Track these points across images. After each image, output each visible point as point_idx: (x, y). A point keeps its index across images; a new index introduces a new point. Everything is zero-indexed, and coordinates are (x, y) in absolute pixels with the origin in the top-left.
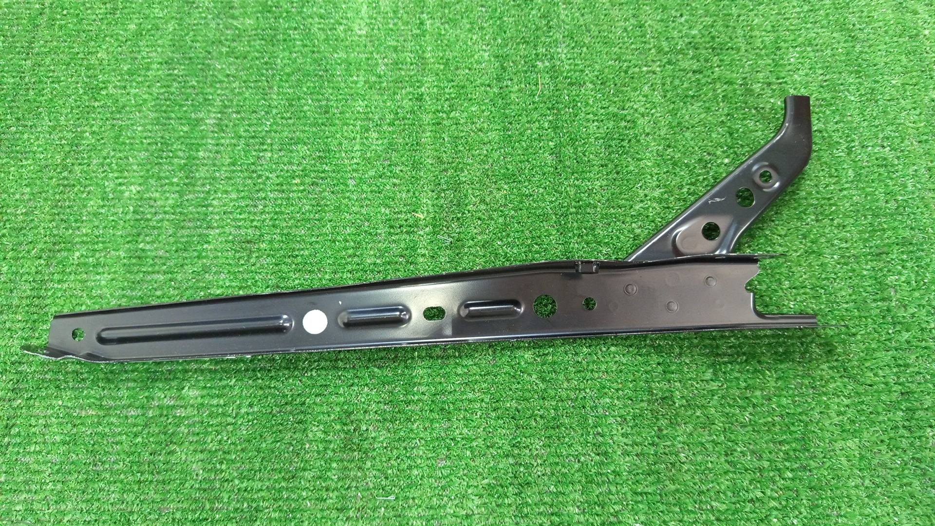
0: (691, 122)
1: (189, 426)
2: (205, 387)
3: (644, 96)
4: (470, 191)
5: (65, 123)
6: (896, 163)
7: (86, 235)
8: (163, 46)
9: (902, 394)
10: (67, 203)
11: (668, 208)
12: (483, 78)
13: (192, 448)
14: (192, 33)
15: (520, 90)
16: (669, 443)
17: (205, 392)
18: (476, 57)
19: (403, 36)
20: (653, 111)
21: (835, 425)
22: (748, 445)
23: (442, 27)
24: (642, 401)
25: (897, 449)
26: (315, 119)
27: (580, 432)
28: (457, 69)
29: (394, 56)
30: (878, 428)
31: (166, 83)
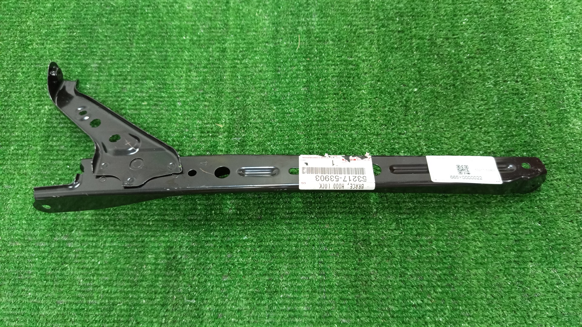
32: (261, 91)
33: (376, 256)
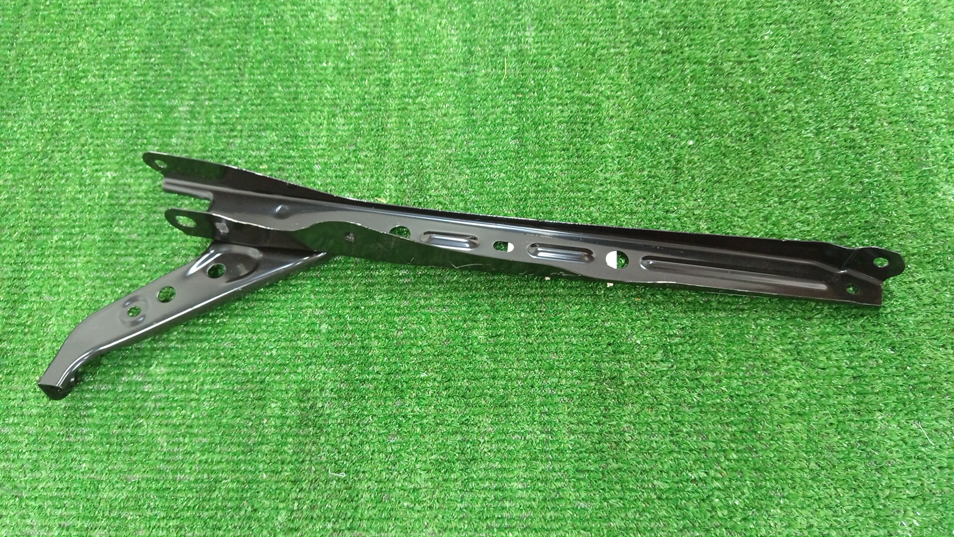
0: (657, 103)
1: (156, 401)
2: (171, 365)
3: (610, 79)
4: (433, 177)
5: (46, 112)
6: (864, 144)
7: (64, 219)
8: (140, 35)
9: (854, 378)
10: (47, 189)
11: (627, 191)
12: (450, 62)
13: (157, 422)
14: (168, 22)
15: (486, 75)
16: (614, 423)
17: (171, 369)
18: (444, 42)
19: (373, 21)
20: (619, 93)
21: (786, 407)
22: (694, 426)
23: (412, 12)
24: (591, 380)
25: (845, 432)
26: (284, 105)
27: (527, 411)
28: (425, 54)
29: (364, 41)
30: (827, 412)
31: (141, 72)
32: (447, 147)
33: (633, 403)
